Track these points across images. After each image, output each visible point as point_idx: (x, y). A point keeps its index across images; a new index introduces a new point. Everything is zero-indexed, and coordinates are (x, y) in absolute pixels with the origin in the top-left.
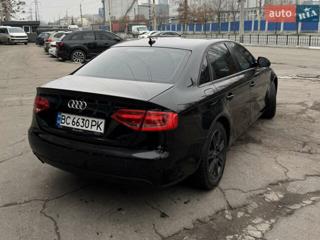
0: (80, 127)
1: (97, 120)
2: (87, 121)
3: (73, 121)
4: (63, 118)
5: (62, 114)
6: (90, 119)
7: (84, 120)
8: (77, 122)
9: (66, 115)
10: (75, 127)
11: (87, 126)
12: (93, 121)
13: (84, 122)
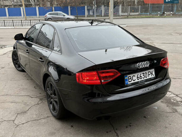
0: (143, 79)
1: (150, 71)
2: (146, 74)
3: (137, 77)
4: (130, 78)
5: (128, 76)
6: (147, 72)
7: (144, 73)
8: (140, 77)
9: (131, 76)
10: (140, 80)
11: (146, 77)
12: (148, 72)
13: (144, 75)
